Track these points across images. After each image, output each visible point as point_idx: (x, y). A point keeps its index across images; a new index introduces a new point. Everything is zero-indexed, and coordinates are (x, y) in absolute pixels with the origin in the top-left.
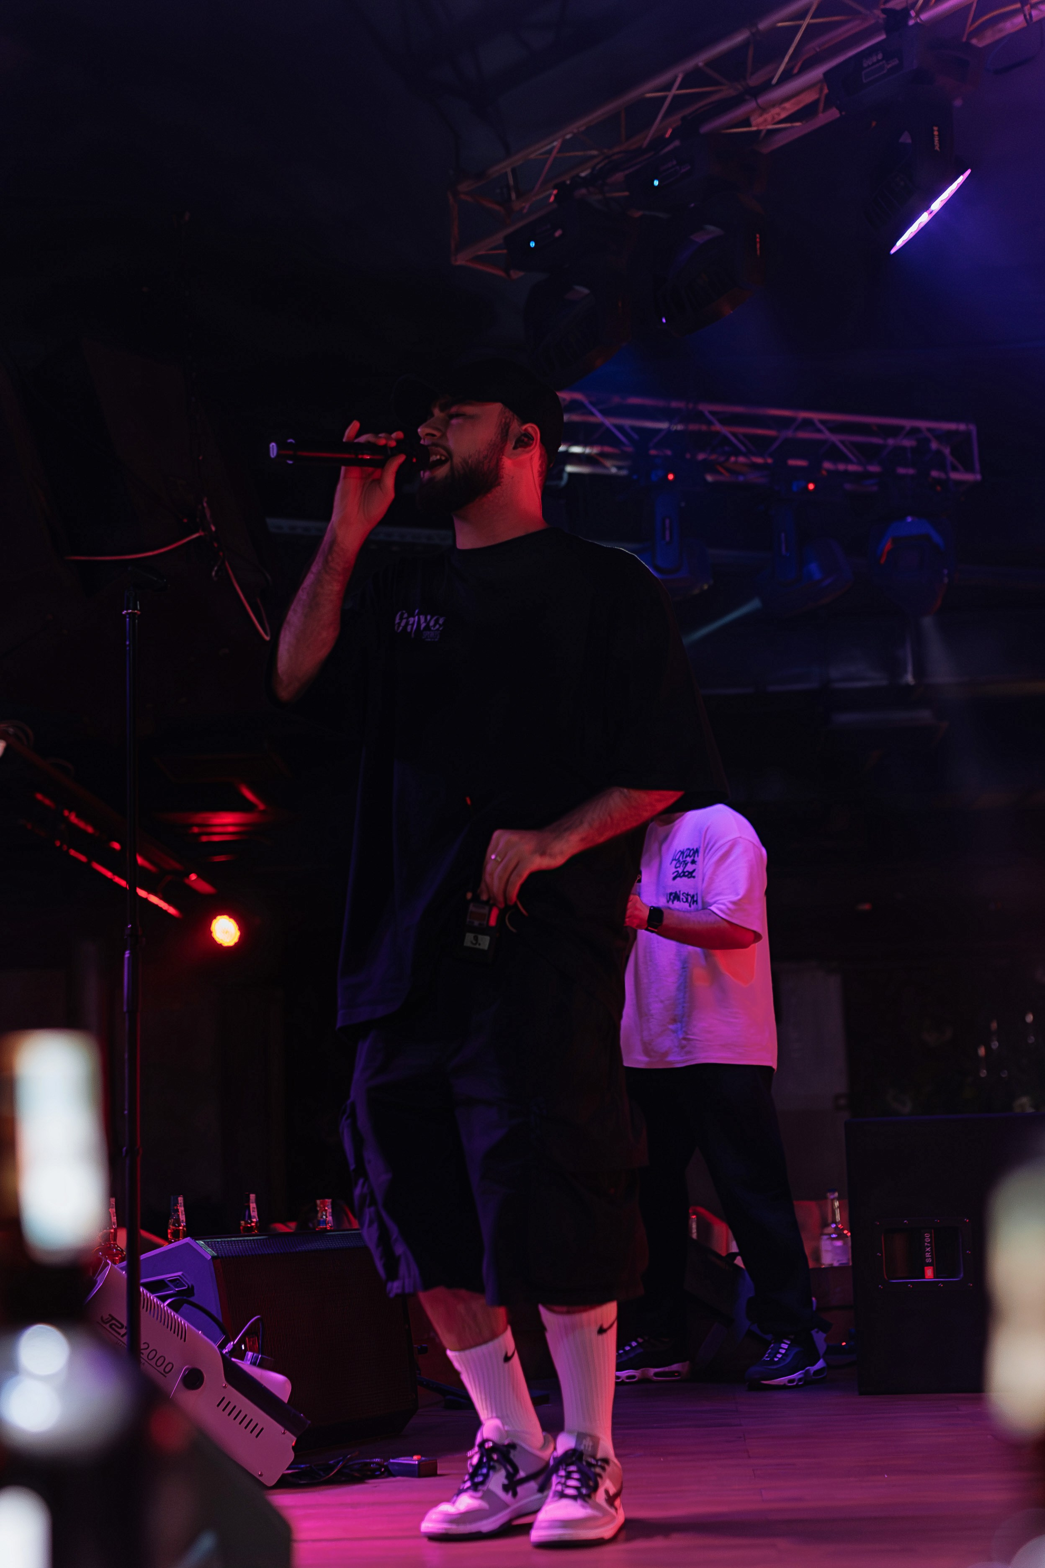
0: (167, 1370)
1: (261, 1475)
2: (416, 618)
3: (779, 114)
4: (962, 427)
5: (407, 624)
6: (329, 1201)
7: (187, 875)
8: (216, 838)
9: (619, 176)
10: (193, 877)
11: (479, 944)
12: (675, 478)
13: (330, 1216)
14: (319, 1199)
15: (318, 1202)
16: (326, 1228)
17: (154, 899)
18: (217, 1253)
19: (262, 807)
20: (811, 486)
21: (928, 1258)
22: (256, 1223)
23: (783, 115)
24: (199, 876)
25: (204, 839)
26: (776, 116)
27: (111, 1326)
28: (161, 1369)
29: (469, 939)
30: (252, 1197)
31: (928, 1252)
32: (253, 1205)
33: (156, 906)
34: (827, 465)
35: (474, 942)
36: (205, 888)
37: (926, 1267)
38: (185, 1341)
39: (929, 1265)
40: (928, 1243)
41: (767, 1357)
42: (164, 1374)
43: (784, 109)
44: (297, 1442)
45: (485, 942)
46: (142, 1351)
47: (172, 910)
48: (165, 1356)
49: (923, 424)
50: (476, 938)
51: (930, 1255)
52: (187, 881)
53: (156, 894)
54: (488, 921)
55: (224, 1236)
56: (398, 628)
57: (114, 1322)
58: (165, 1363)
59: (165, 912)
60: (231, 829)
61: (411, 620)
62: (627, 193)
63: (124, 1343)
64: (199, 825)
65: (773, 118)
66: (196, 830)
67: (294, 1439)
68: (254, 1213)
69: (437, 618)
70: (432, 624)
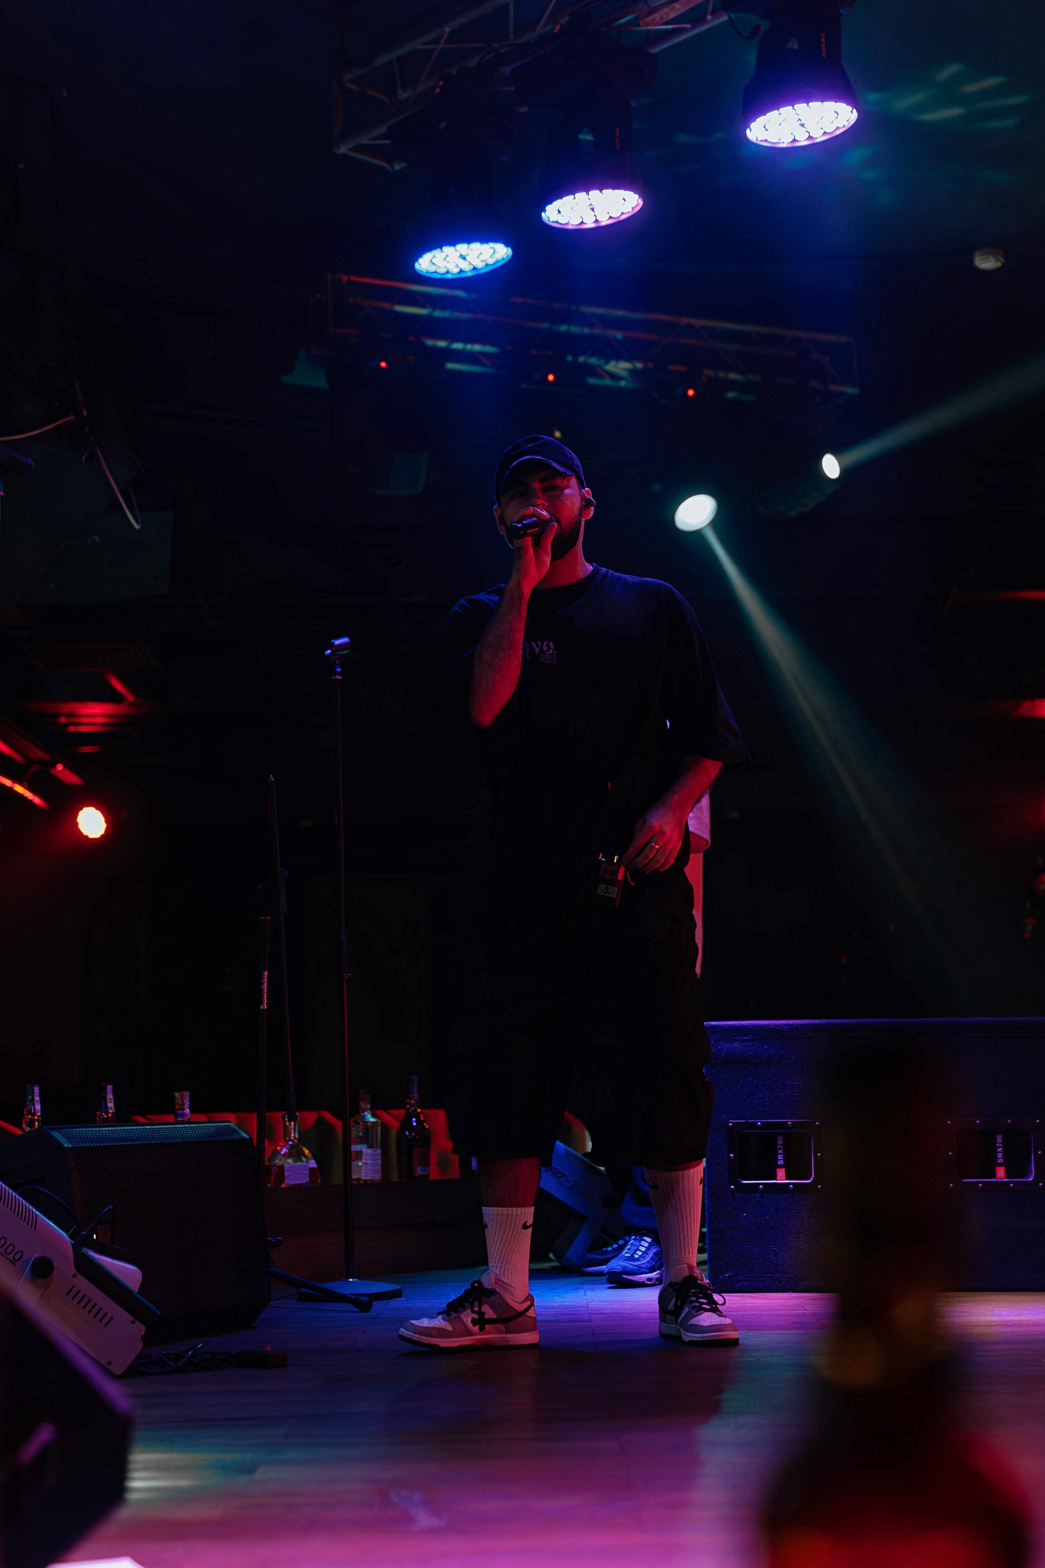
0: (17, 1257)
1: (109, 1363)
3: (668, 14)
4: (843, 339)
6: (188, 1094)
7: (54, 765)
8: (84, 729)
9: (507, 70)
10: (60, 767)
11: (609, 893)
12: (555, 378)
13: (188, 1108)
14: (177, 1091)
15: (177, 1094)
16: (184, 1120)
17: (19, 789)
18: (72, 1143)
19: (131, 698)
20: (691, 392)
21: (781, 1160)
22: (113, 1114)
23: (672, 15)
24: (65, 766)
25: (72, 729)
26: (665, 16)
28: (11, 1257)
29: (601, 889)
30: (110, 1088)
31: (780, 1154)
32: (110, 1096)
33: (21, 796)
34: (708, 372)
35: (606, 891)
36: (71, 778)
37: (778, 1169)
38: (35, 1229)
40: (780, 1145)
41: (627, 1253)
42: (14, 1261)
43: (673, 9)
44: (146, 1331)
45: (614, 892)
47: (37, 800)
48: (15, 1245)
49: (803, 335)
50: (607, 888)
51: (782, 1157)
52: (53, 771)
53: (21, 784)
54: (617, 877)
55: (82, 1125)
58: (14, 1251)
59: (31, 802)
60: (99, 720)
62: (513, 88)
64: (68, 715)
65: (662, 17)
66: (63, 720)
67: (144, 1328)
68: (111, 1105)
69: (547, 643)
70: (545, 648)
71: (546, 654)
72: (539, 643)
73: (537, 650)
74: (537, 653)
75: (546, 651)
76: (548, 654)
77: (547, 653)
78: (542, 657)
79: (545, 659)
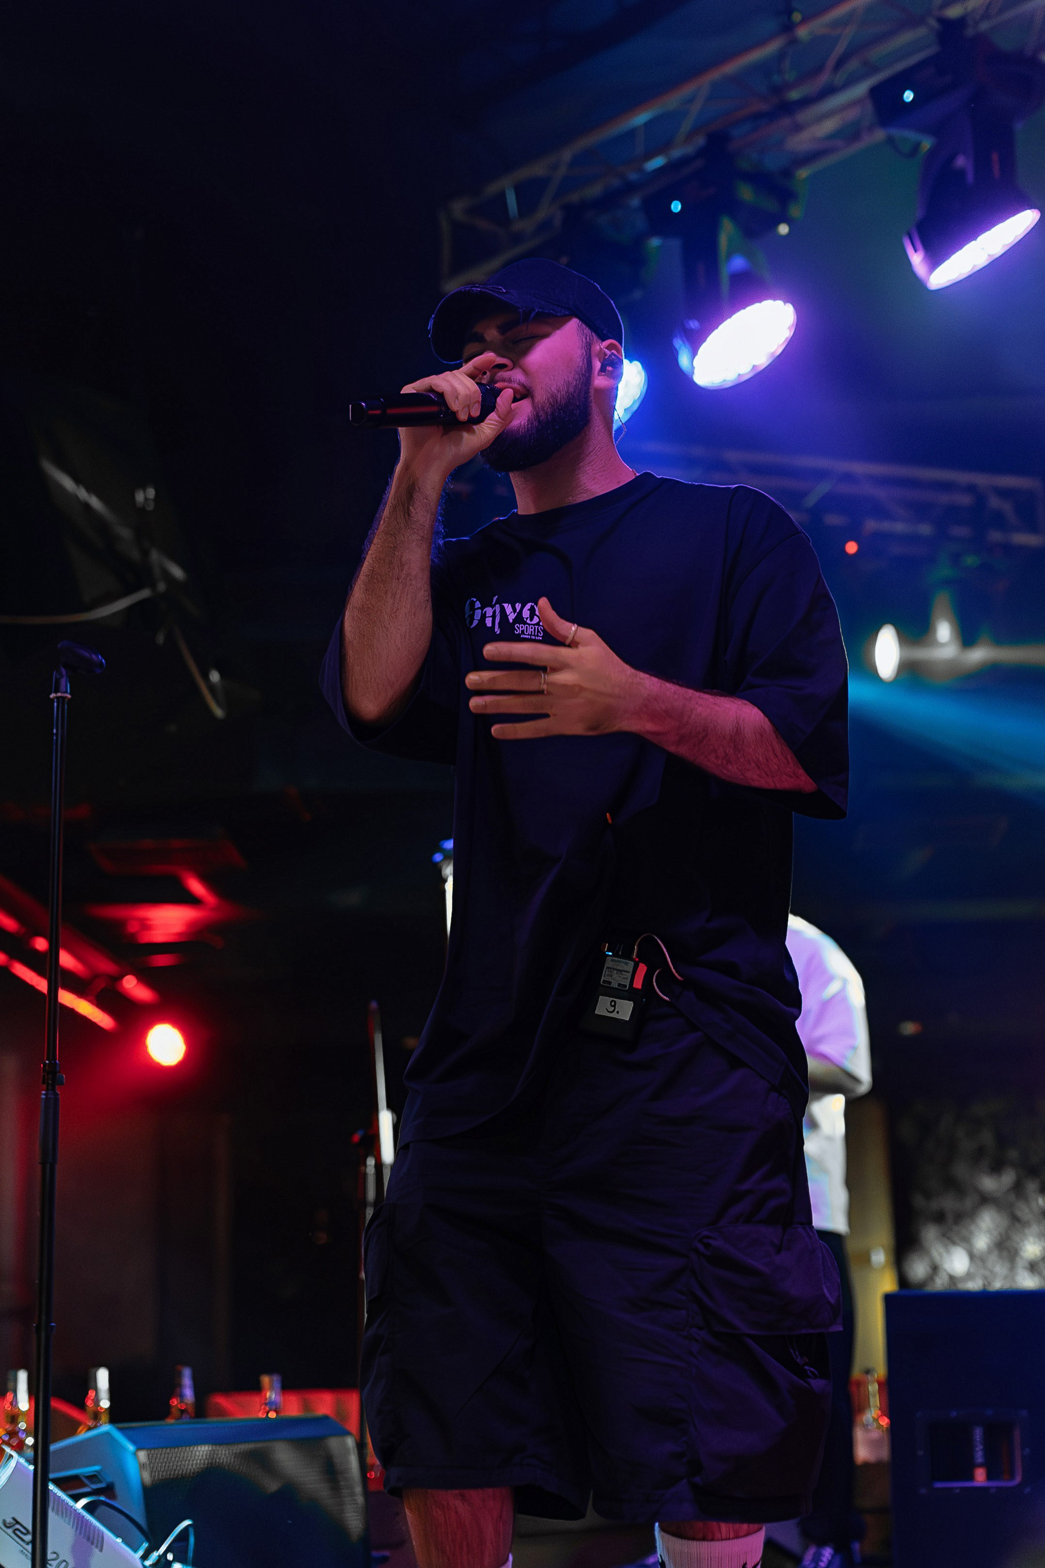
2: (498, 607)
4: (1026, 483)
5: (484, 616)
6: (277, 1377)
9: (636, 199)
11: (618, 1013)
15: (265, 1377)
21: (979, 1457)
23: (824, 133)
27: (14, 1532)
29: (603, 1007)
31: (979, 1450)
32: (187, 1381)
34: (870, 522)
35: (611, 1009)
37: (976, 1469)
38: (101, 1550)
39: (980, 1465)
40: (979, 1439)
46: (50, 1562)
49: (981, 479)
50: (613, 1004)
51: (981, 1454)
56: (471, 623)
57: (18, 1526)
61: (489, 611)
63: (28, 1552)
68: (188, 1391)
69: (531, 605)
70: (526, 613)
71: (525, 623)
72: (518, 606)
73: (512, 617)
74: (511, 621)
75: (527, 619)
76: (529, 625)
77: (528, 621)
78: (519, 628)
79: (523, 631)
